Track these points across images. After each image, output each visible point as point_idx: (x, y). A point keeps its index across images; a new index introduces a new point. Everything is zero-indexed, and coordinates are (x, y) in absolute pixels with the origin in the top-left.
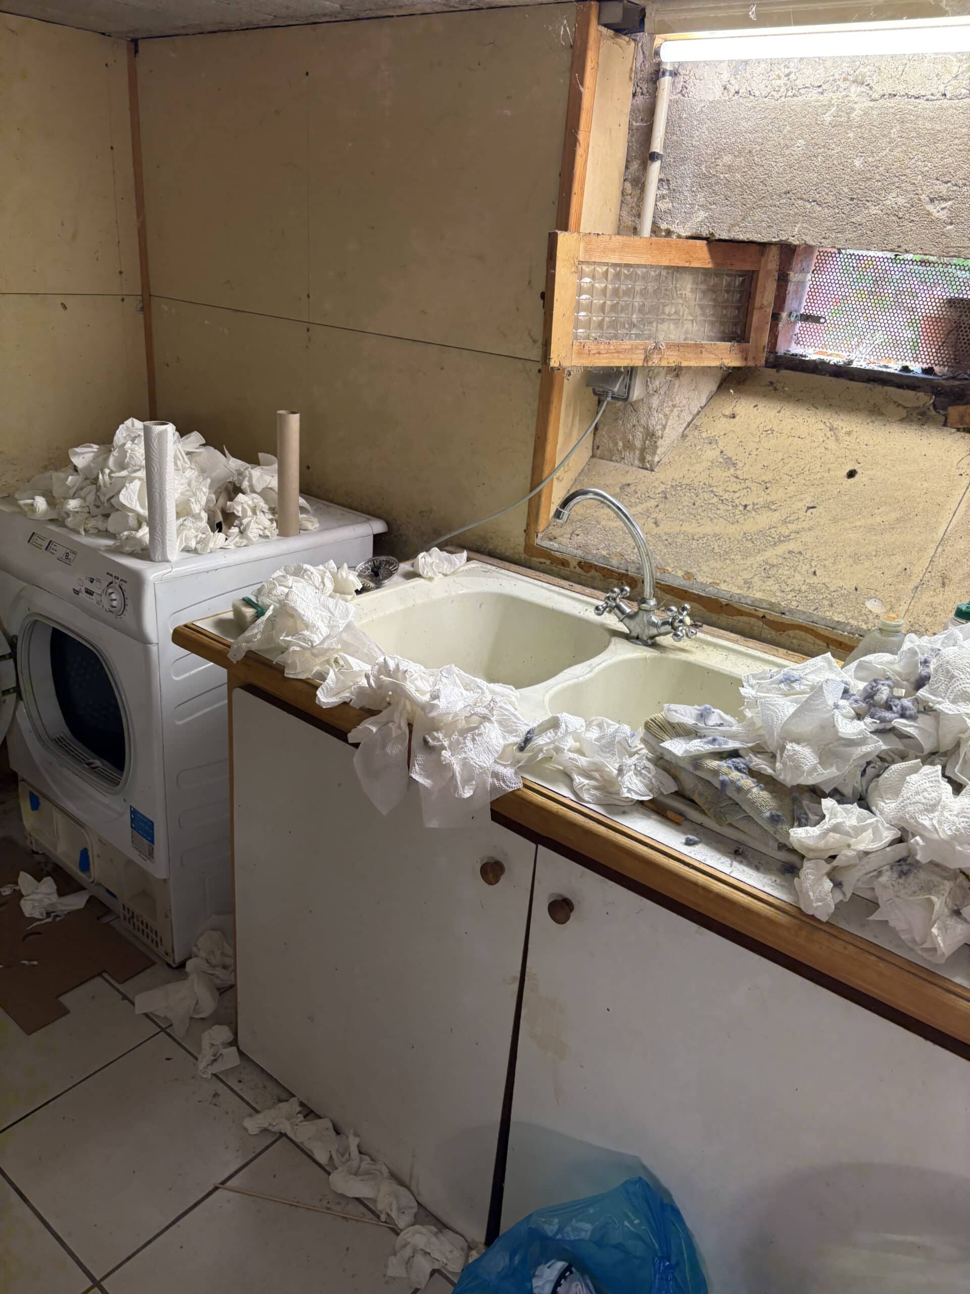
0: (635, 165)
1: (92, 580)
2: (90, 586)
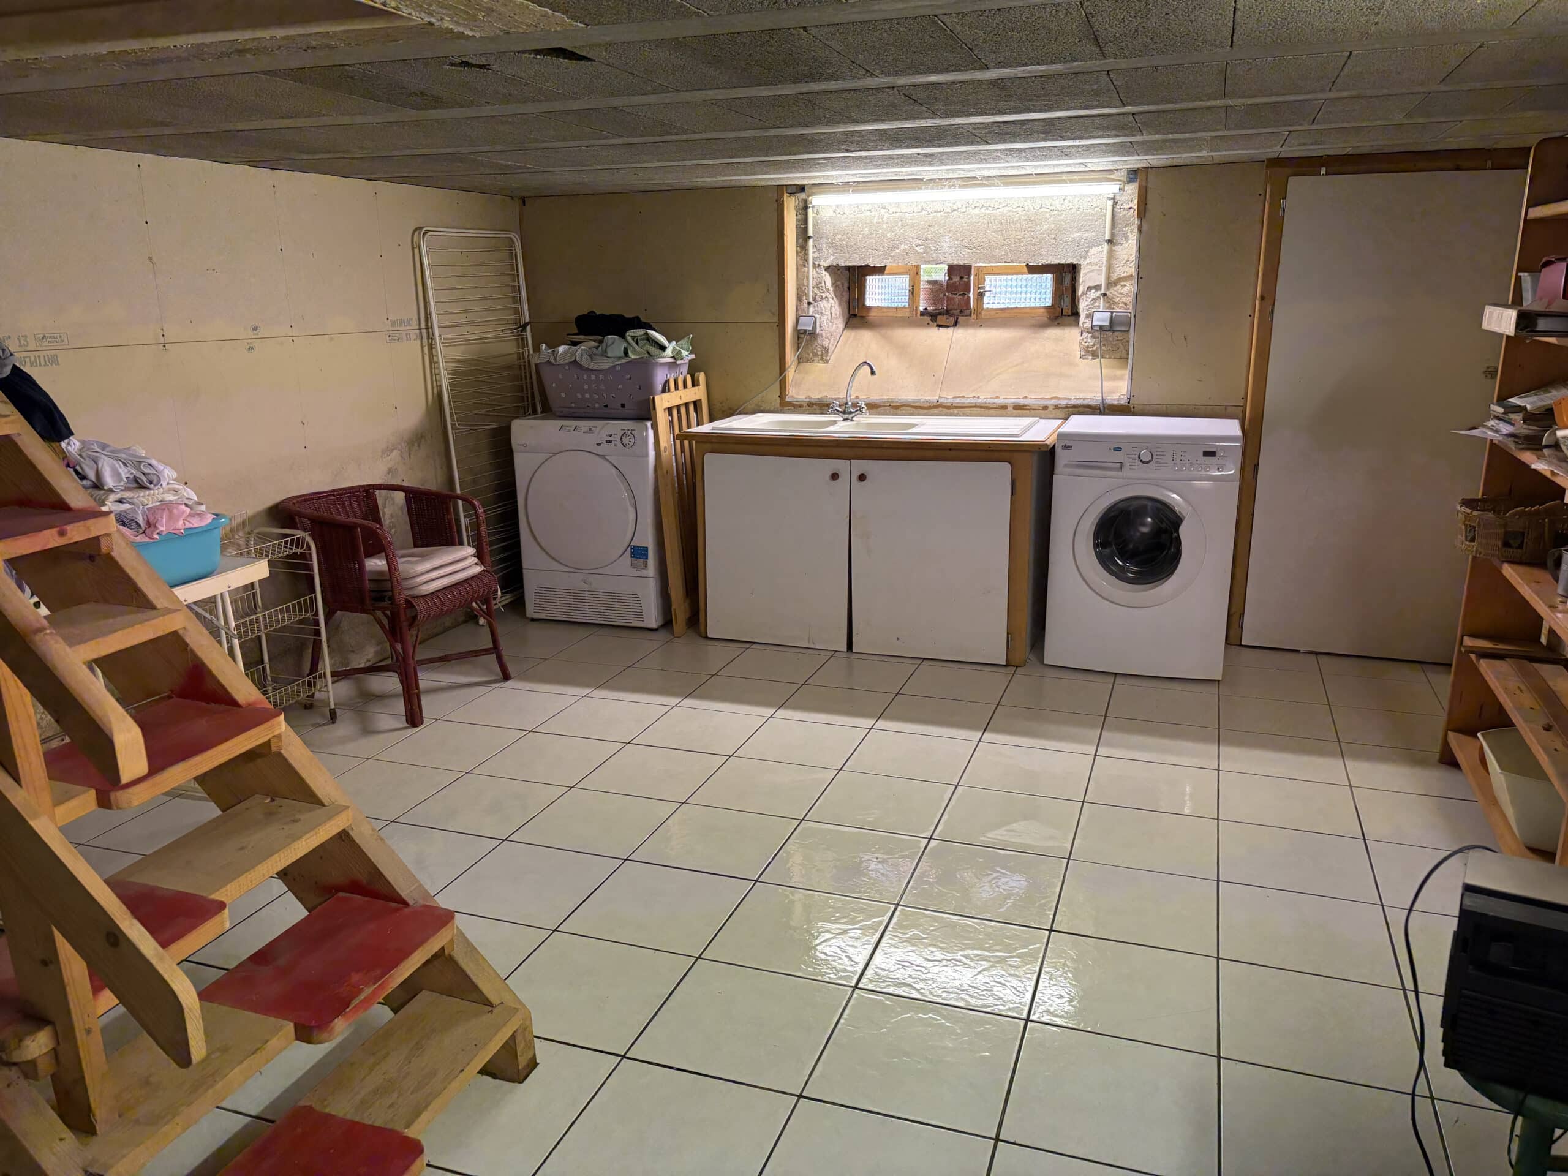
0: (801, 241)
1: (611, 436)
2: (609, 439)
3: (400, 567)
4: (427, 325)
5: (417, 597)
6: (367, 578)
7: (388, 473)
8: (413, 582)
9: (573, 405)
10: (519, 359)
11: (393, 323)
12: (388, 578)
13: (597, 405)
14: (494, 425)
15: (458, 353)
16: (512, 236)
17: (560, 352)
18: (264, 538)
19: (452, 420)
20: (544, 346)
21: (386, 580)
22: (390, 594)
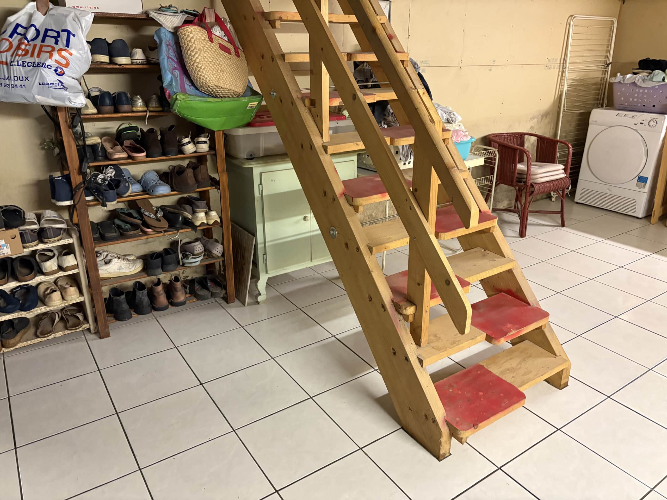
1: (643, 120)
2: (642, 122)
3: (532, 169)
4: (564, 62)
5: (535, 183)
6: (517, 171)
7: (530, 128)
8: (535, 177)
9: (626, 104)
10: (601, 80)
11: (549, 61)
12: (526, 173)
13: (639, 105)
14: (582, 111)
15: (574, 76)
16: (614, 20)
17: (627, 78)
18: (477, 149)
19: (564, 107)
20: (619, 74)
21: (525, 174)
22: (525, 180)
